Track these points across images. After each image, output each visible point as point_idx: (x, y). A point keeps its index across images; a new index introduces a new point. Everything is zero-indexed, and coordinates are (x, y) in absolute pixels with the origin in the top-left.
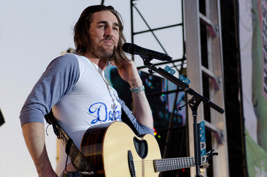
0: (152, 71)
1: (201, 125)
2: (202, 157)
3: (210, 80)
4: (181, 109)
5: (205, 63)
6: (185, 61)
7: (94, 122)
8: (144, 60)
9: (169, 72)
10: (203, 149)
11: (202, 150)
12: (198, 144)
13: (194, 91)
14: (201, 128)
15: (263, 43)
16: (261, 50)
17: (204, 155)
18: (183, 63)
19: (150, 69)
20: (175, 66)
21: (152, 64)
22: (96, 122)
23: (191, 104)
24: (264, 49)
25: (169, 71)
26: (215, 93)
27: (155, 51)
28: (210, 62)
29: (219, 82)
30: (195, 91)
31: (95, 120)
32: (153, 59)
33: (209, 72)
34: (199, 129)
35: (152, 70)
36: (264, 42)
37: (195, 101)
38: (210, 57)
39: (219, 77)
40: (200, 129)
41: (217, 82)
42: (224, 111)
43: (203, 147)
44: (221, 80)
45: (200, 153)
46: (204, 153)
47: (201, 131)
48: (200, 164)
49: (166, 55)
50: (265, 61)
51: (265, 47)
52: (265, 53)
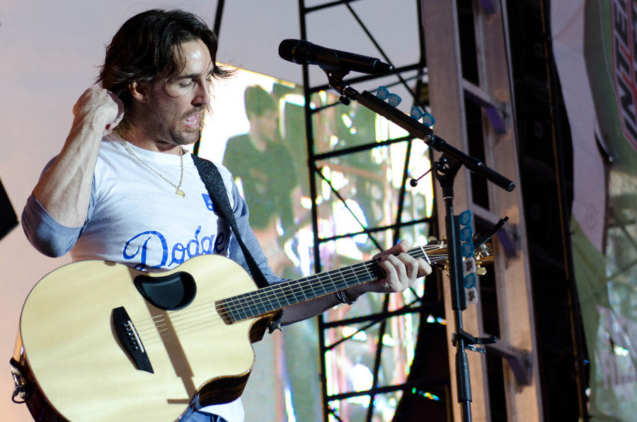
1: (463, 219)
2: (467, 291)
3: (483, 110)
5: (471, 73)
6: (425, 70)
8: (330, 75)
9: (387, 101)
10: (469, 273)
11: (468, 276)
12: (458, 262)
13: (445, 142)
14: (463, 225)
15: (616, 18)
16: (609, 35)
17: (471, 286)
18: (421, 73)
19: (344, 96)
20: (403, 81)
23: (439, 172)
24: (616, 33)
25: (386, 98)
26: (497, 142)
27: (354, 54)
28: (483, 71)
29: (505, 115)
32: (351, 72)
33: (481, 93)
34: (459, 227)
35: (348, 97)
36: (618, 13)
37: (447, 166)
38: (482, 59)
39: (504, 104)
40: (462, 227)
41: (501, 115)
42: (513, 186)
43: (468, 270)
44: (509, 110)
45: (463, 282)
46: (471, 283)
47: (463, 233)
48: (463, 308)
49: (378, 61)
50: (620, 60)
51: (618, 27)
52: (621, 41)
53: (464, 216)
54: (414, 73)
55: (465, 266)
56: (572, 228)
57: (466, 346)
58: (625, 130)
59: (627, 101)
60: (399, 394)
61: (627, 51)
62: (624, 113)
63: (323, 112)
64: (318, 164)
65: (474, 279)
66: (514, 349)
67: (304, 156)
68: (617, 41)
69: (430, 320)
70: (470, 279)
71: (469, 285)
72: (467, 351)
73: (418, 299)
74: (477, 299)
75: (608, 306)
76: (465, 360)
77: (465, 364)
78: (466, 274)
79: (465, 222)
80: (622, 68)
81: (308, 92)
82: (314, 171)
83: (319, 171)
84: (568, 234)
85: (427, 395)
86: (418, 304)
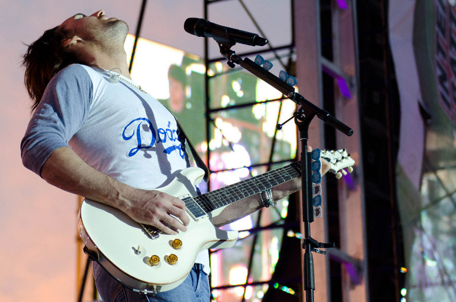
0: (235, 63)
1: (313, 156)
2: (314, 208)
3: (336, 81)
4: (281, 128)
6: (295, 50)
7: (132, 152)
8: (221, 45)
9: (262, 66)
10: (316, 195)
11: (315, 198)
12: (309, 187)
13: (303, 97)
14: (314, 159)
15: (437, 18)
16: (432, 30)
17: (318, 205)
18: (292, 52)
19: (231, 61)
20: (278, 58)
21: (234, 52)
22: (137, 151)
23: (298, 120)
24: (437, 29)
25: (262, 63)
26: (344, 104)
27: (238, 30)
28: (337, 51)
29: (351, 85)
30: (305, 98)
31: (134, 149)
32: (237, 44)
33: (335, 67)
34: (311, 161)
35: (233, 61)
37: (304, 115)
39: (351, 77)
40: (313, 161)
41: (348, 84)
42: (352, 132)
43: (316, 193)
44: (354, 81)
45: (312, 202)
46: (318, 202)
47: (313, 166)
48: (312, 220)
49: (257, 36)
50: (439, 48)
51: (439, 24)
52: (441, 35)
53: (315, 153)
54: (286, 52)
55: (314, 190)
56: (398, 170)
57: (312, 249)
58: (440, 100)
59: (443, 79)
60: (266, 288)
61: (445, 42)
62: (440, 88)
63: (218, 78)
64: (213, 116)
65: (320, 199)
66: (350, 258)
67: (203, 110)
68: (437, 35)
69: (291, 234)
70: (317, 199)
71: (316, 204)
72: (313, 253)
73: (282, 219)
74: (322, 215)
75: (421, 229)
76: (311, 258)
77: (311, 262)
78: (314, 196)
79: (316, 157)
80: (440, 55)
81: (208, 62)
82: (209, 121)
83: (213, 121)
84: (394, 175)
85: (286, 289)
86: (282, 223)
